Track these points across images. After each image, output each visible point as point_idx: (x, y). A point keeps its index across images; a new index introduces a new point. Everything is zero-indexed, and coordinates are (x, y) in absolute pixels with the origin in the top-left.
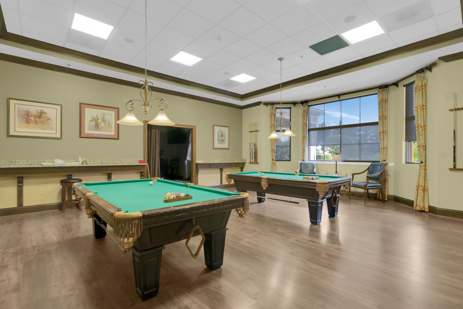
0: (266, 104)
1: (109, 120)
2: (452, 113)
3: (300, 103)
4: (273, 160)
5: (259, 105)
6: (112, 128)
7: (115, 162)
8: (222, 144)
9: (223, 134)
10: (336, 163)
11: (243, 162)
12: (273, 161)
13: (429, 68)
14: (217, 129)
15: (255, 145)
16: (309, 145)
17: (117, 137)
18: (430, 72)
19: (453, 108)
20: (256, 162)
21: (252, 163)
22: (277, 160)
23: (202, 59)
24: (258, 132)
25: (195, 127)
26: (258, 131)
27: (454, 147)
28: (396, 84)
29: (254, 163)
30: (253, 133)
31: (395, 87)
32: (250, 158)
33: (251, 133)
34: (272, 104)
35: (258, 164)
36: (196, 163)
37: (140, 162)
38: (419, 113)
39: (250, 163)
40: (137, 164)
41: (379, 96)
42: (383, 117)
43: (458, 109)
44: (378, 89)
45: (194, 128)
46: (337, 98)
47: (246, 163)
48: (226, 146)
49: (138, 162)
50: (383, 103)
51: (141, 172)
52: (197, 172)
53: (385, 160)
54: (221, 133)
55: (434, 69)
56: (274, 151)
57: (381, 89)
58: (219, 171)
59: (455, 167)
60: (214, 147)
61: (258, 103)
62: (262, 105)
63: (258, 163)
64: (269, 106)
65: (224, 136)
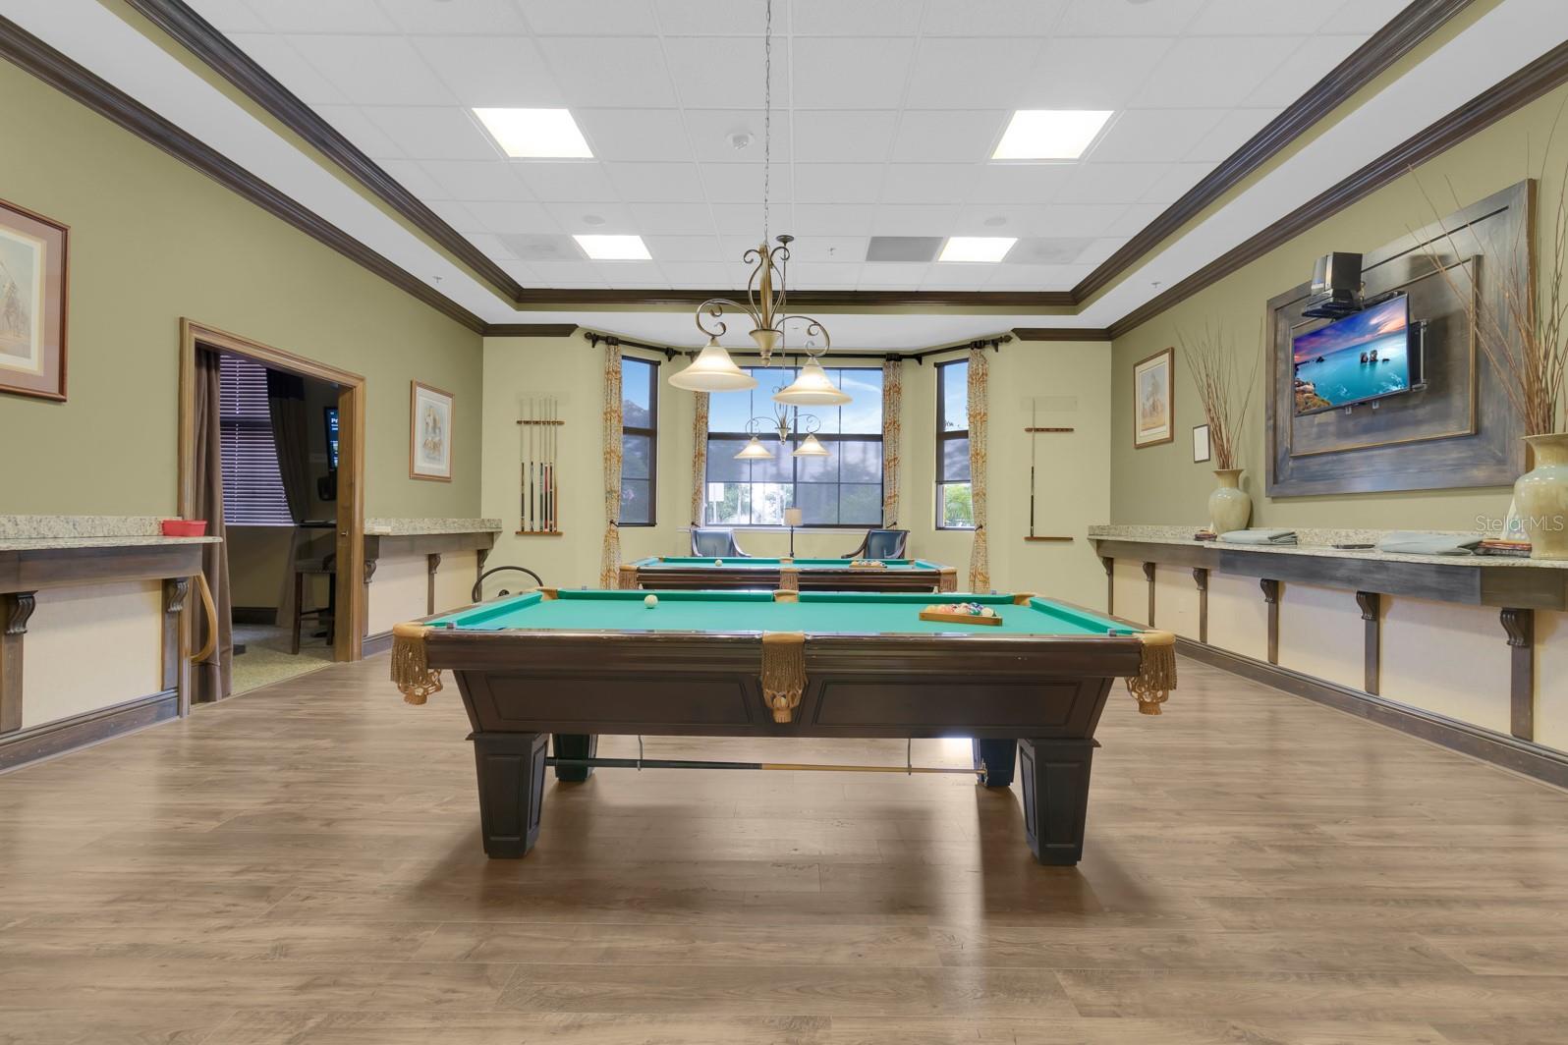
0: (594, 338)
1: (13, 286)
2: (1030, 434)
3: (687, 353)
4: (612, 522)
5: (567, 334)
6: (29, 335)
7: (44, 530)
8: (434, 458)
9: (437, 418)
10: (792, 531)
11: (489, 530)
12: (613, 527)
13: (996, 342)
14: (423, 397)
15: (548, 472)
16: (707, 482)
17: (53, 389)
18: (994, 351)
19: (1031, 427)
20: (550, 530)
21: (532, 533)
22: (621, 525)
23: (592, 156)
24: (559, 428)
25: (362, 379)
26: (561, 423)
27: (1032, 497)
28: (918, 357)
29: (541, 533)
30: (536, 428)
31: (915, 361)
32: (523, 514)
33: (527, 428)
34: (612, 341)
35: (558, 538)
36: (366, 532)
37: (167, 529)
38: (979, 428)
39: (522, 533)
40: (153, 541)
41: (886, 377)
42: (891, 423)
43: (1037, 430)
44: (883, 360)
45: (360, 385)
46: (790, 362)
47: (502, 536)
48: (442, 468)
49: (155, 529)
50: (892, 395)
51: (168, 585)
52: (368, 573)
53: (895, 524)
54: (432, 417)
55: (1002, 347)
56: (615, 495)
57: (892, 362)
58: (423, 564)
59: (1032, 535)
60: (416, 472)
61: (566, 330)
62: (576, 339)
63: (559, 534)
64: (601, 346)
65: (440, 428)
